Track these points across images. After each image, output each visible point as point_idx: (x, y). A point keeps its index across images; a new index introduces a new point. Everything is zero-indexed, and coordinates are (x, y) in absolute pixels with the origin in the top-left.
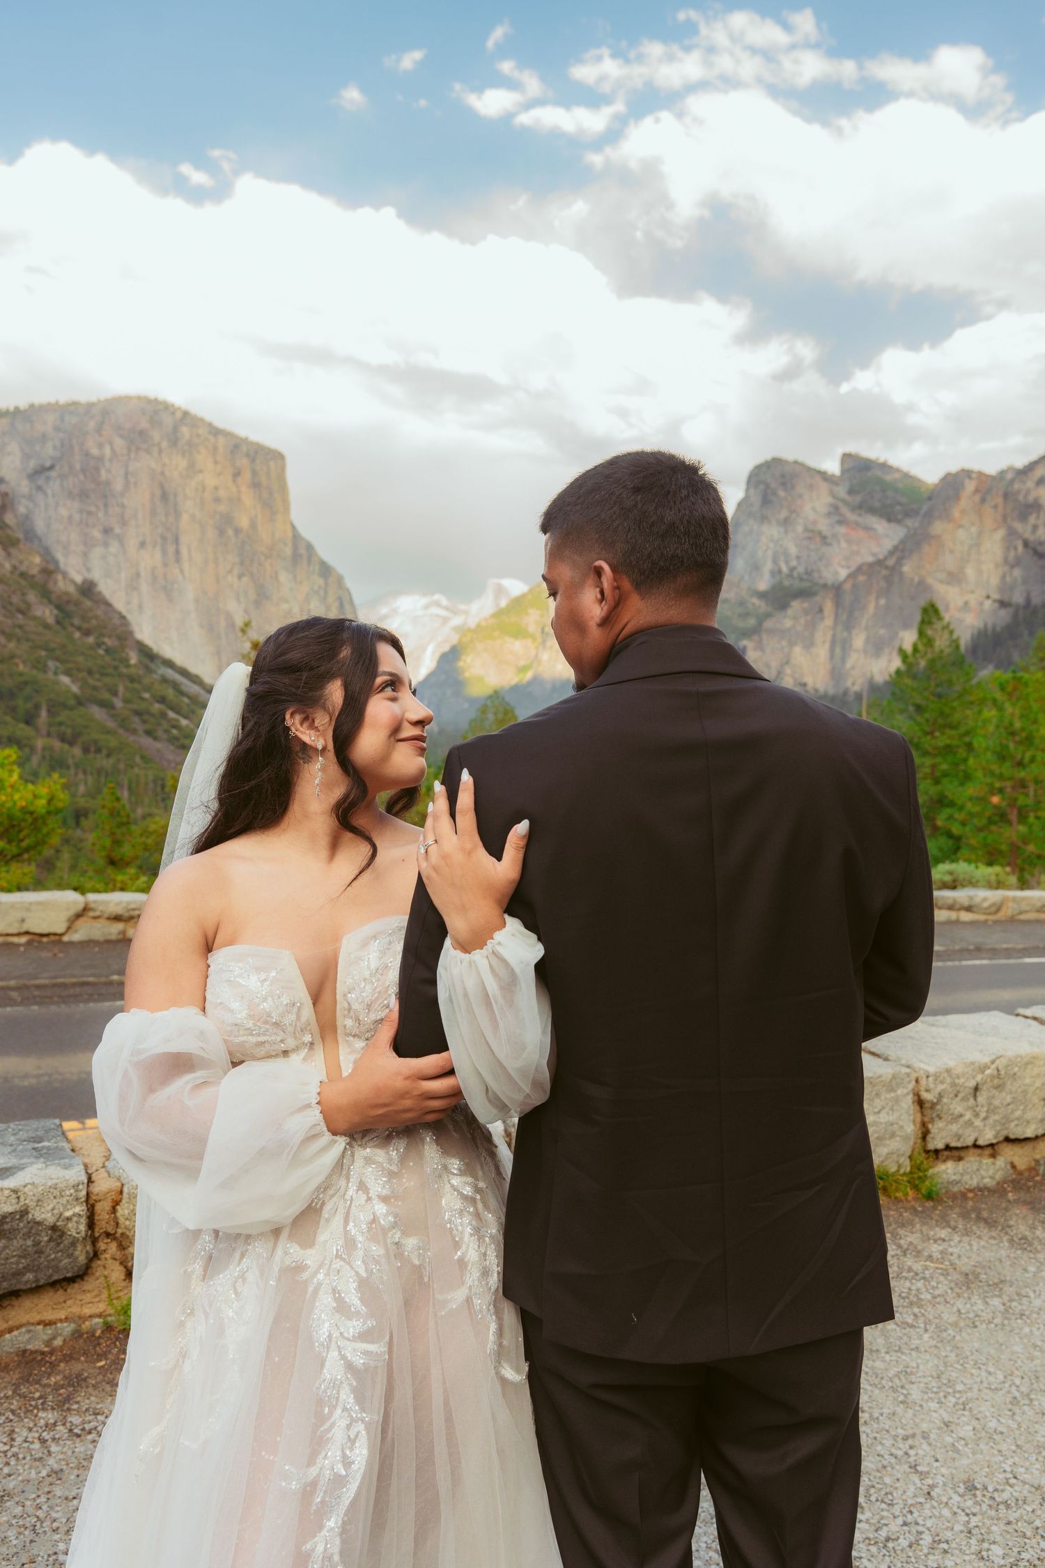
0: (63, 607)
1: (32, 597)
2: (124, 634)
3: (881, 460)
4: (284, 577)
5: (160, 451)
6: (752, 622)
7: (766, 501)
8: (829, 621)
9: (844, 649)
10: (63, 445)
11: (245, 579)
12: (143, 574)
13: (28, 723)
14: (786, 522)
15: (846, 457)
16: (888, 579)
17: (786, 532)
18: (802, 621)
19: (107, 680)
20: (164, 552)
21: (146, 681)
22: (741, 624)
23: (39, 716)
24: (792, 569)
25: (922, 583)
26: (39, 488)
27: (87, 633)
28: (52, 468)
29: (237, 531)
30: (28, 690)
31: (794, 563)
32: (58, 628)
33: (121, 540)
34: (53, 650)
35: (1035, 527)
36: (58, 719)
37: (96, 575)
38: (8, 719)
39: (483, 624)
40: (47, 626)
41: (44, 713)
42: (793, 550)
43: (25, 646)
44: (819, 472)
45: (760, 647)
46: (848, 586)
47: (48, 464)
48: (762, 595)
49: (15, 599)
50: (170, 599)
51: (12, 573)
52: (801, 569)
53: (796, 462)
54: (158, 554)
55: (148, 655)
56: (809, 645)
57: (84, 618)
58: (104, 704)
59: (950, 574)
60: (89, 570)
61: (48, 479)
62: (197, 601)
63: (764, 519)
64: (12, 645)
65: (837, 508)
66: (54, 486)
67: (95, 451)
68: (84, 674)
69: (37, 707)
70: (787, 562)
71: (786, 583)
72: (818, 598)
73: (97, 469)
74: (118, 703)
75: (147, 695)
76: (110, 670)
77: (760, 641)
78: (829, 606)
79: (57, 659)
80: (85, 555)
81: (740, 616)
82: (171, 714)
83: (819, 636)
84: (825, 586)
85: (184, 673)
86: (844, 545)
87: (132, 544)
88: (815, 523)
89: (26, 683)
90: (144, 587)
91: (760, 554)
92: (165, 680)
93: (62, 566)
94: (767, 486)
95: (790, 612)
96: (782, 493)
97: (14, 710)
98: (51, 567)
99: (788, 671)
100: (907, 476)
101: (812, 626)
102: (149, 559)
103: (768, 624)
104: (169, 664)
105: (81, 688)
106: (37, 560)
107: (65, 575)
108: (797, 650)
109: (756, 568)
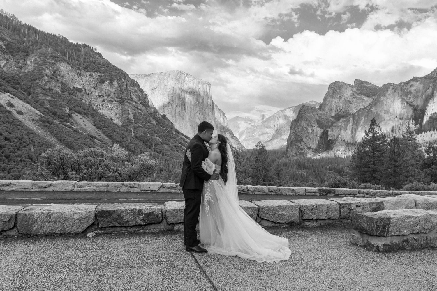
0: (158, 120)
1: (151, 119)
2: (172, 127)
3: (366, 81)
4: (210, 113)
5: (181, 84)
6: (330, 124)
7: (334, 92)
8: (351, 124)
9: (355, 131)
10: (159, 83)
11: (200, 114)
12: (177, 113)
13: (150, 148)
14: (339, 98)
15: (356, 80)
16: (368, 113)
17: (339, 100)
18: (344, 124)
19: (168, 138)
20: (182, 108)
21: (177, 138)
22: (327, 125)
23: (152, 147)
24: (341, 110)
25: (377, 113)
26: (153, 93)
27: (163, 127)
28: (156, 88)
29: (199, 102)
30: (150, 140)
31: (342, 108)
32: (157, 126)
33: (171, 105)
34: (156, 131)
35: (410, 98)
36: (157, 148)
37: (166, 113)
38: (145, 147)
39: (259, 125)
40: (154, 126)
41: (153, 146)
42: (341, 105)
43: (150, 130)
44: (349, 85)
45: (332, 130)
46: (356, 114)
47: (155, 87)
48: (333, 117)
49: (147, 119)
50: (183, 119)
51: (147, 113)
52: (343, 110)
53: (342, 82)
54: (180, 108)
55: (178, 132)
56: (346, 130)
57: (163, 123)
58: (167, 144)
59: (385, 111)
60: (164, 112)
61: (155, 91)
62: (189, 119)
63: (333, 97)
64: (147, 130)
65: (353, 94)
66: (157, 92)
67: (166, 84)
68: (163, 137)
69: (152, 144)
70: (339, 108)
71: (339, 114)
72: (348, 118)
73: (167, 88)
74: (170, 144)
75: (177, 142)
76: (169, 136)
77: (332, 129)
78: (351, 120)
79: (157, 133)
80: (163, 108)
81: (327, 122)
82: (183, 147)
83: (348, 127)
84: (350, 114)
85: (186, 137)
86: (355, 103)
87: (174, 106)
88: (347, 98)
89: (150, 139)
90: (177, 116)
91: (332, 106)
92: (181, 138)
93: (158, 111)
94: (334, 89)
95: (340, 121)
96: (338, 90)
97: (147, 145)
98: (156, 112)
99: (340, 137)
100: (373, 85)
101: (346, 125)
102: (178, 109)
103: (334, 124)
104: (183, 134)
105: (162, 140)
106: (153, 110)
107: (159, 113)
108: (342, 131)
109: (331, 110)
